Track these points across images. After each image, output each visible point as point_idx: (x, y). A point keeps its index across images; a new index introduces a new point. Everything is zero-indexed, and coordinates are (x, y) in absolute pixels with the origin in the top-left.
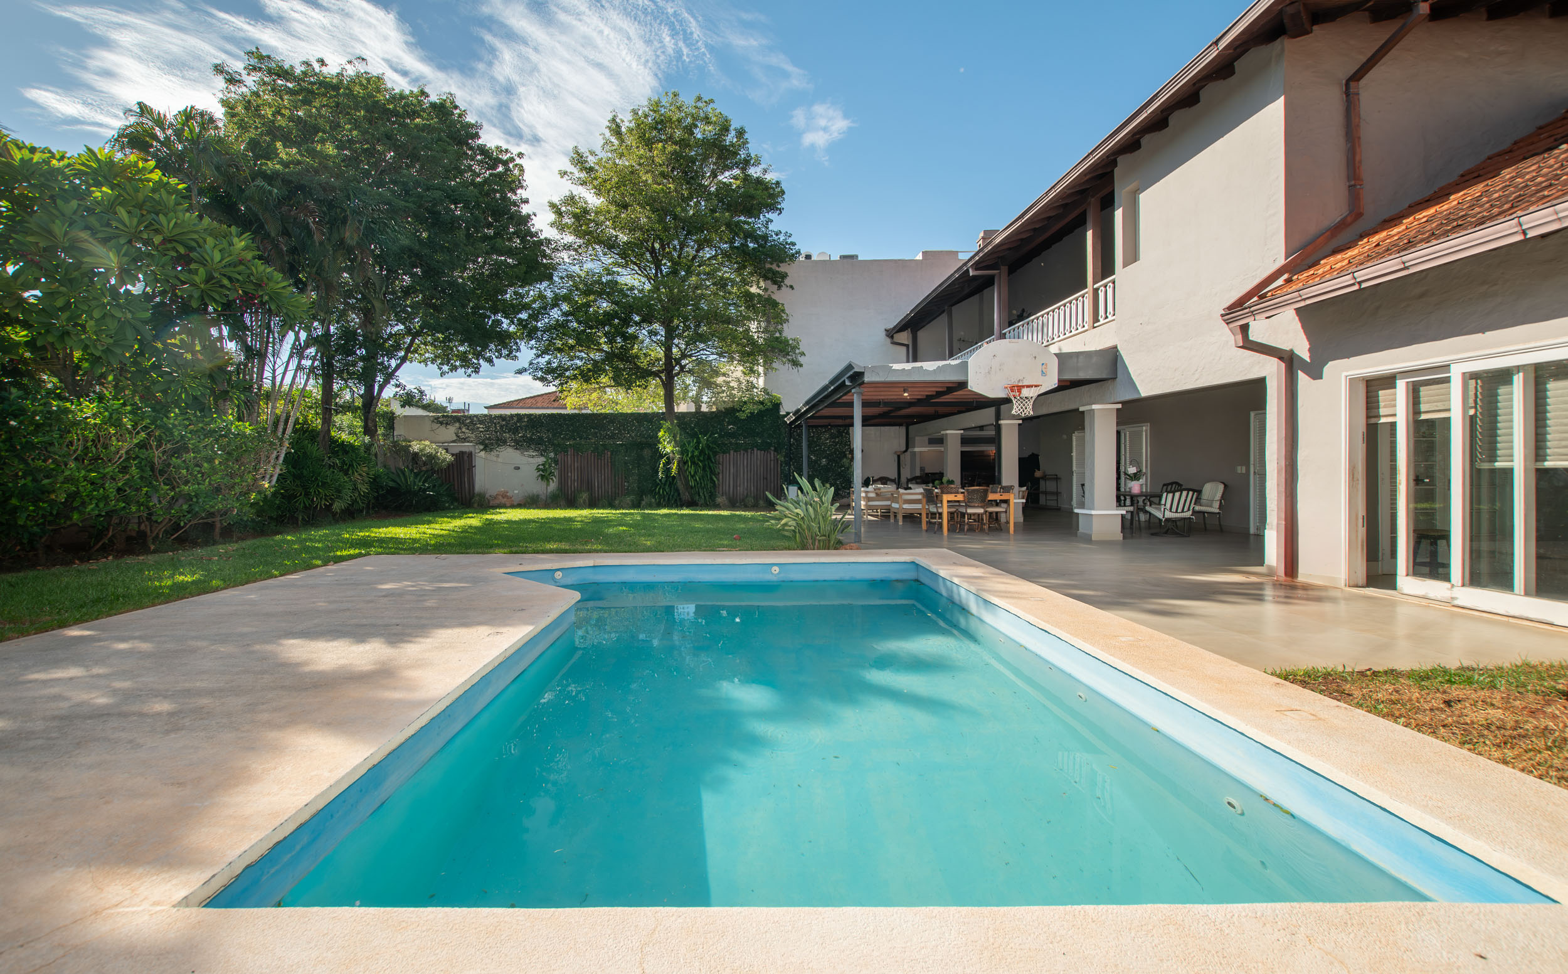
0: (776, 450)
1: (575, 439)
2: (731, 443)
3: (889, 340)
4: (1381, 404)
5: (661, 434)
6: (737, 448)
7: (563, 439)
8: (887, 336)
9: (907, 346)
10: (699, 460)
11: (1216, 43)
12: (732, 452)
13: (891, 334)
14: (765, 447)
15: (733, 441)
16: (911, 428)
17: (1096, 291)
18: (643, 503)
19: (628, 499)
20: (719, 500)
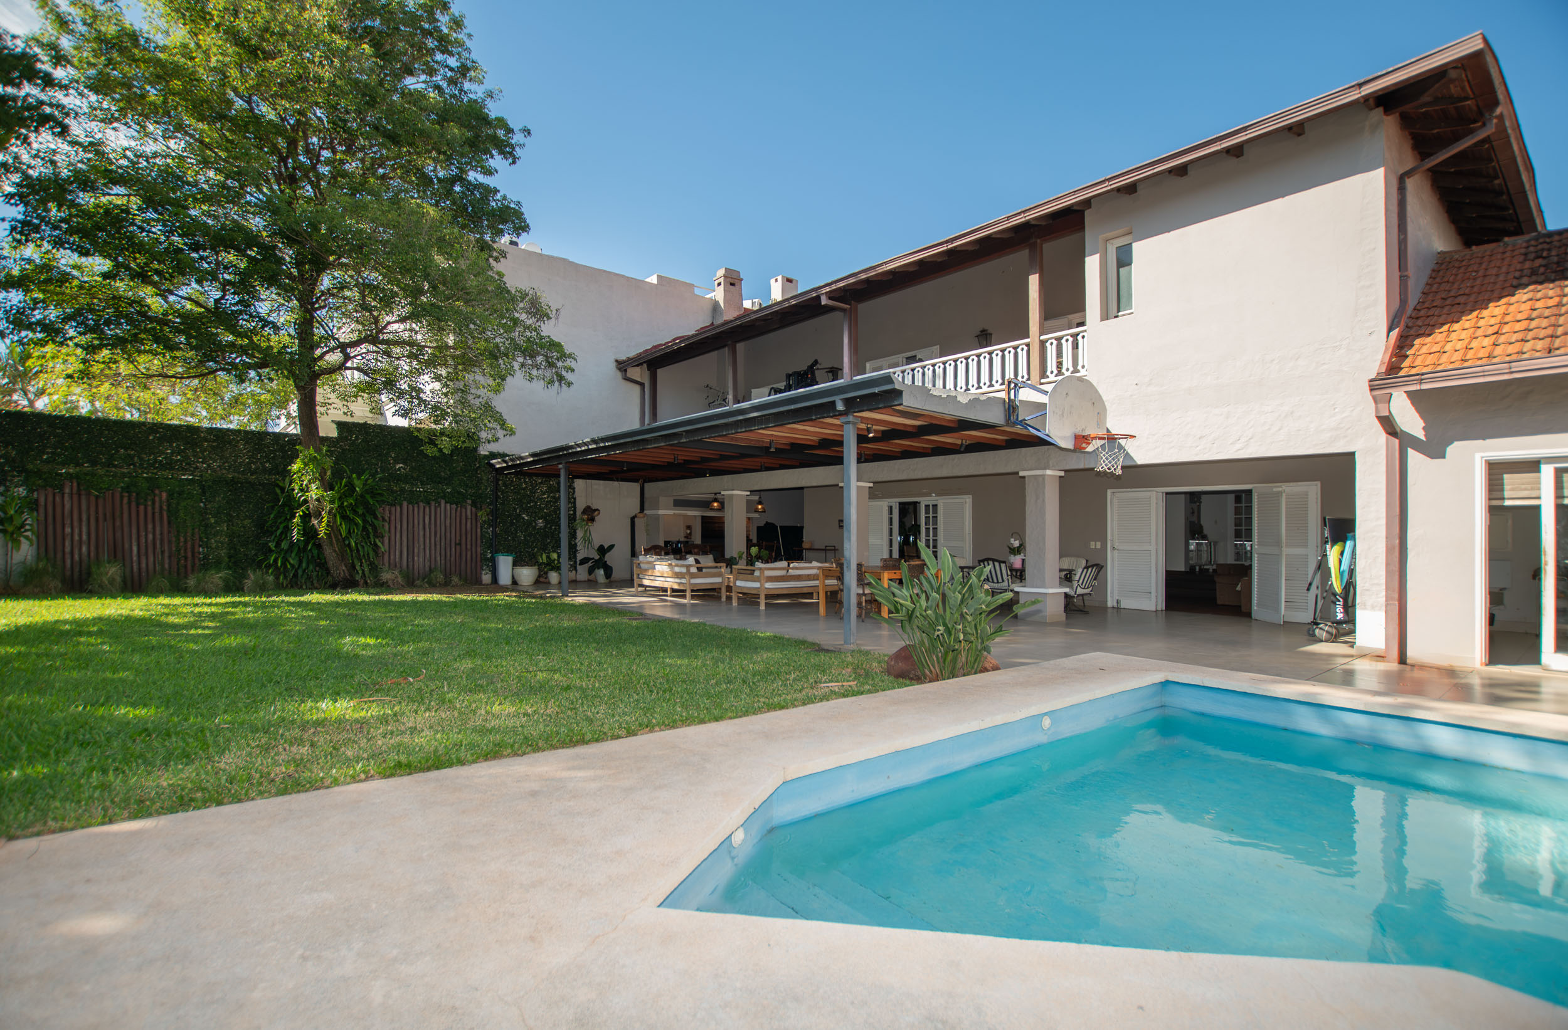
0: (474, 504)
1: (78, 465)
2: (402, 490)
3: (619, 375)
4: (1506, 487)
5: (295, 467)
6: (413, 498)
7: (47, 462)
8: (620, 369)
9: (642, 385)
10: (355, 512)
11: (1360, 85)
12: (405, 504)
13: (623, 366)
14: (456, 499)
15: (407, 487)
16: (646, 485)
17: (1043, 344)
18: (248, 583)
19: (217, 577)
20: (386, 576)
